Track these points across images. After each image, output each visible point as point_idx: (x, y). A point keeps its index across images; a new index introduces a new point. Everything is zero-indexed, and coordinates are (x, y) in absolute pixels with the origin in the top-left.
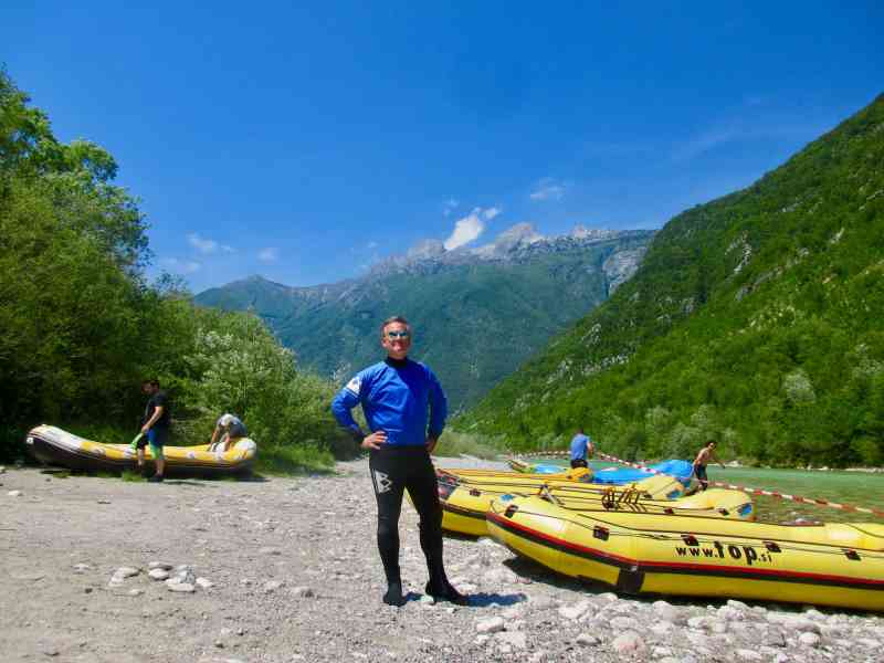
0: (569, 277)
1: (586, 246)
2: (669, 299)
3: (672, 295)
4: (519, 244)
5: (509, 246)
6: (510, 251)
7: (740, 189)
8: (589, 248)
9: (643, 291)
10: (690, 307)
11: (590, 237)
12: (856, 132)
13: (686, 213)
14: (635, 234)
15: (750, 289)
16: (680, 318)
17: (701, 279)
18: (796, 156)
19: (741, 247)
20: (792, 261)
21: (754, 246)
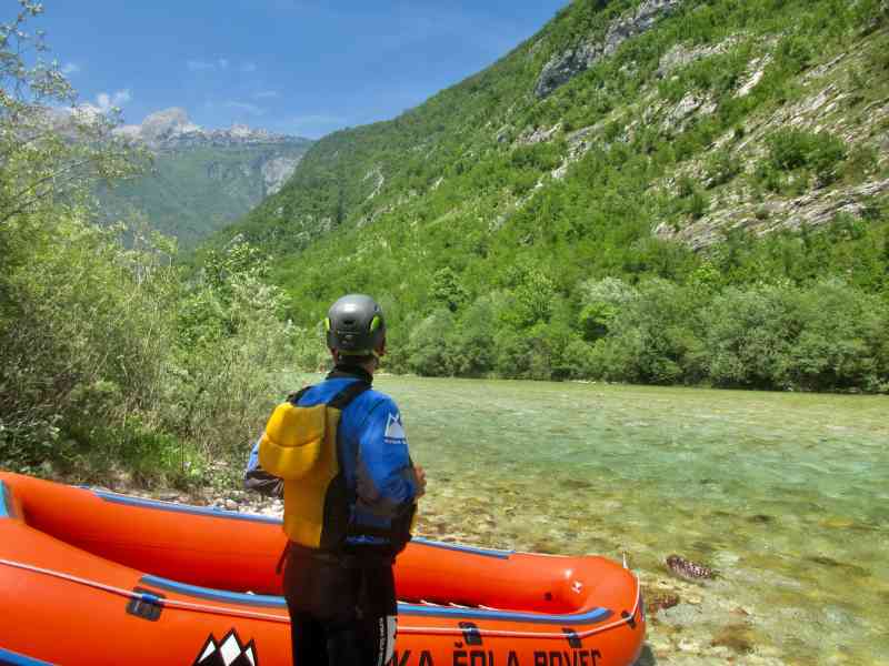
0: (225, 176)
1: (244, 146)
2: (310, 217)
3: (312, 213)
4: (170, 131)
5: (158, 132)
6: (159, 138)
7: (385, 120)
8: (248, 148)
9: (287, 206)
10: (328, 227)
11: (250, 137)
12: (474, 89)
13: (336, 134)
14: (297, 141)
15: (369, 219)
16: (318, 236)
17: (341, 201)
18: (431, 99)
19: (375, 177)
20: (403, 199)
21: (386, 178)
